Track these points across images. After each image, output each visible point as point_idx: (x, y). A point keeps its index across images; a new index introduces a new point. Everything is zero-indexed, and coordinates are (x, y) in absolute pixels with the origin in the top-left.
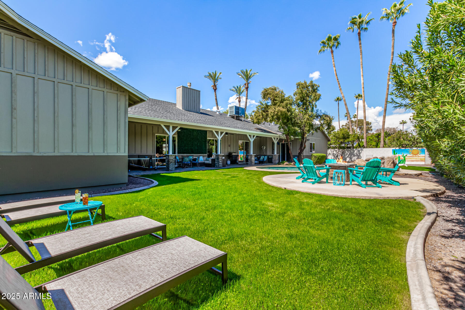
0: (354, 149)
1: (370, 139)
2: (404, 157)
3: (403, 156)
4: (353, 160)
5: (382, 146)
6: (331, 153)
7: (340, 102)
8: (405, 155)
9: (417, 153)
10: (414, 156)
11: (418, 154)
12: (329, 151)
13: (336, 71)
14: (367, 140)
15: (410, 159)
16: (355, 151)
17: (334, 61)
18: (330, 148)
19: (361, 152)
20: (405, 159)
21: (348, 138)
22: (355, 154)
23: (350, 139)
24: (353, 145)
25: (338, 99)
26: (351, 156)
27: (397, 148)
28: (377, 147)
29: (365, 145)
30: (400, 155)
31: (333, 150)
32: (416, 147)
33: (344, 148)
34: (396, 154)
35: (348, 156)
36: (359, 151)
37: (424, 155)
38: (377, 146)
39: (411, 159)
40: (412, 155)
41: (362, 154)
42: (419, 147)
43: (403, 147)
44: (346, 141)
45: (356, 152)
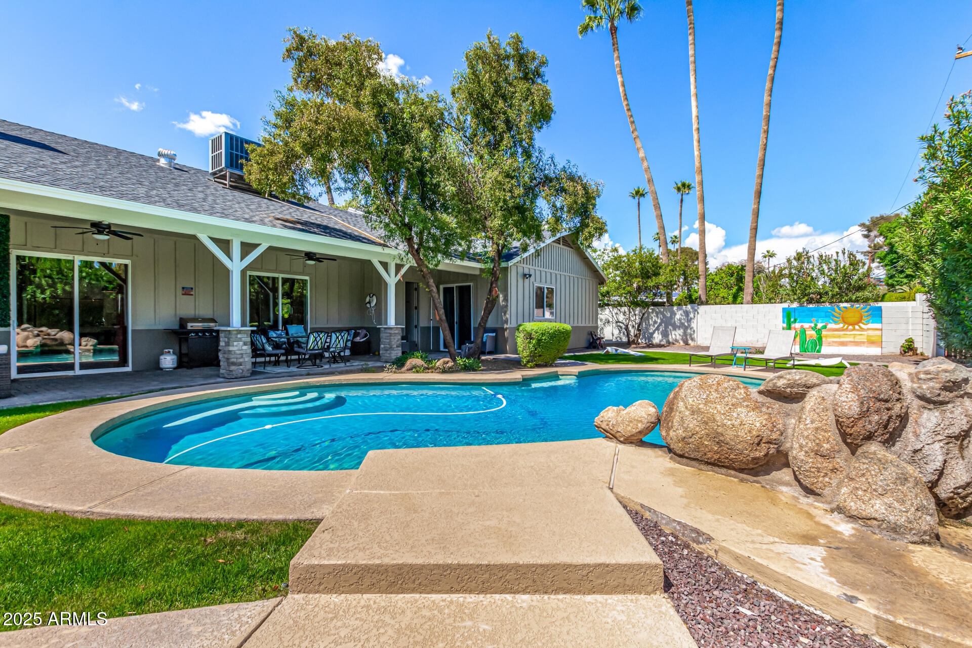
0: (675, 308)
1: (713, 280)
2: (819, 332)
3: (814, 328)
4: (671, 340)
5: (749, 298)
6: (611, 320)
7: (642, 199)
8: (820, 325)
9: (856, 319)
10: (847, 330)
11: (860, 321)
12: (606, 314)
13: (623, 85)
14: (708, 284)
15: (834, 337)
16: (675, 314)
17: (619, 57)
18: (608, 305)
19: (692, 315)
20: (820, 338)
21: (657, 274)
22: (678, 323)
23: (662, 279)
24: (669, 296)
25: (637, 192)
26: (666, 327)
27: (795, 305)
28: (734, 302)
29: (703, 298)
30: (806, 325)
31: (616, 310)
32: (850, 301)
33: (644, 305)
34: (795, 321)
35: (657, 329)
36: (687, 313)
37: (878, 326)
38: (735, 300)
39: (839, 336)
40: (841, 325)
41: (695, 321)
42: (857, 301)
43: (810, 301)
44: (651, 283)
45: (678, 316)
